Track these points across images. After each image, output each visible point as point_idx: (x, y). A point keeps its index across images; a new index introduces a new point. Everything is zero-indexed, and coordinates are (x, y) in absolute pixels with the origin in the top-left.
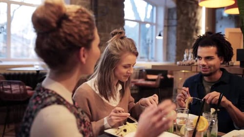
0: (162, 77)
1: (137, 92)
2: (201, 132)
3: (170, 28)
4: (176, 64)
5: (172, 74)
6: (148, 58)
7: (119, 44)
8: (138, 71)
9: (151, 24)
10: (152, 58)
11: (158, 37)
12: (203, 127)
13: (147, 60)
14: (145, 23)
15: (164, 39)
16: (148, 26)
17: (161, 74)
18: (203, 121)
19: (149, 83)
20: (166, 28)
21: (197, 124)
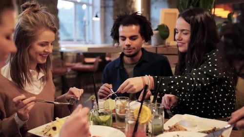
0: (100, 60)
1: (74, 76)
2: (143, 124)
3: (107, 9)
4: (114, 45)
5: (110, 56)
6: (85, 40)
7: (33, 19)
8: (75, 55)
9: (88, 5)
10: (90, 41)
11: (95, 19)
12: (145, 119)
13: (83, 42)
14: (82, 4)
15: (101, 20)
16: (84, 7)
17: (99, 57)
18: (146, 111)
19: (87, 67)
20: (103, 9)
21: (139, 115)
